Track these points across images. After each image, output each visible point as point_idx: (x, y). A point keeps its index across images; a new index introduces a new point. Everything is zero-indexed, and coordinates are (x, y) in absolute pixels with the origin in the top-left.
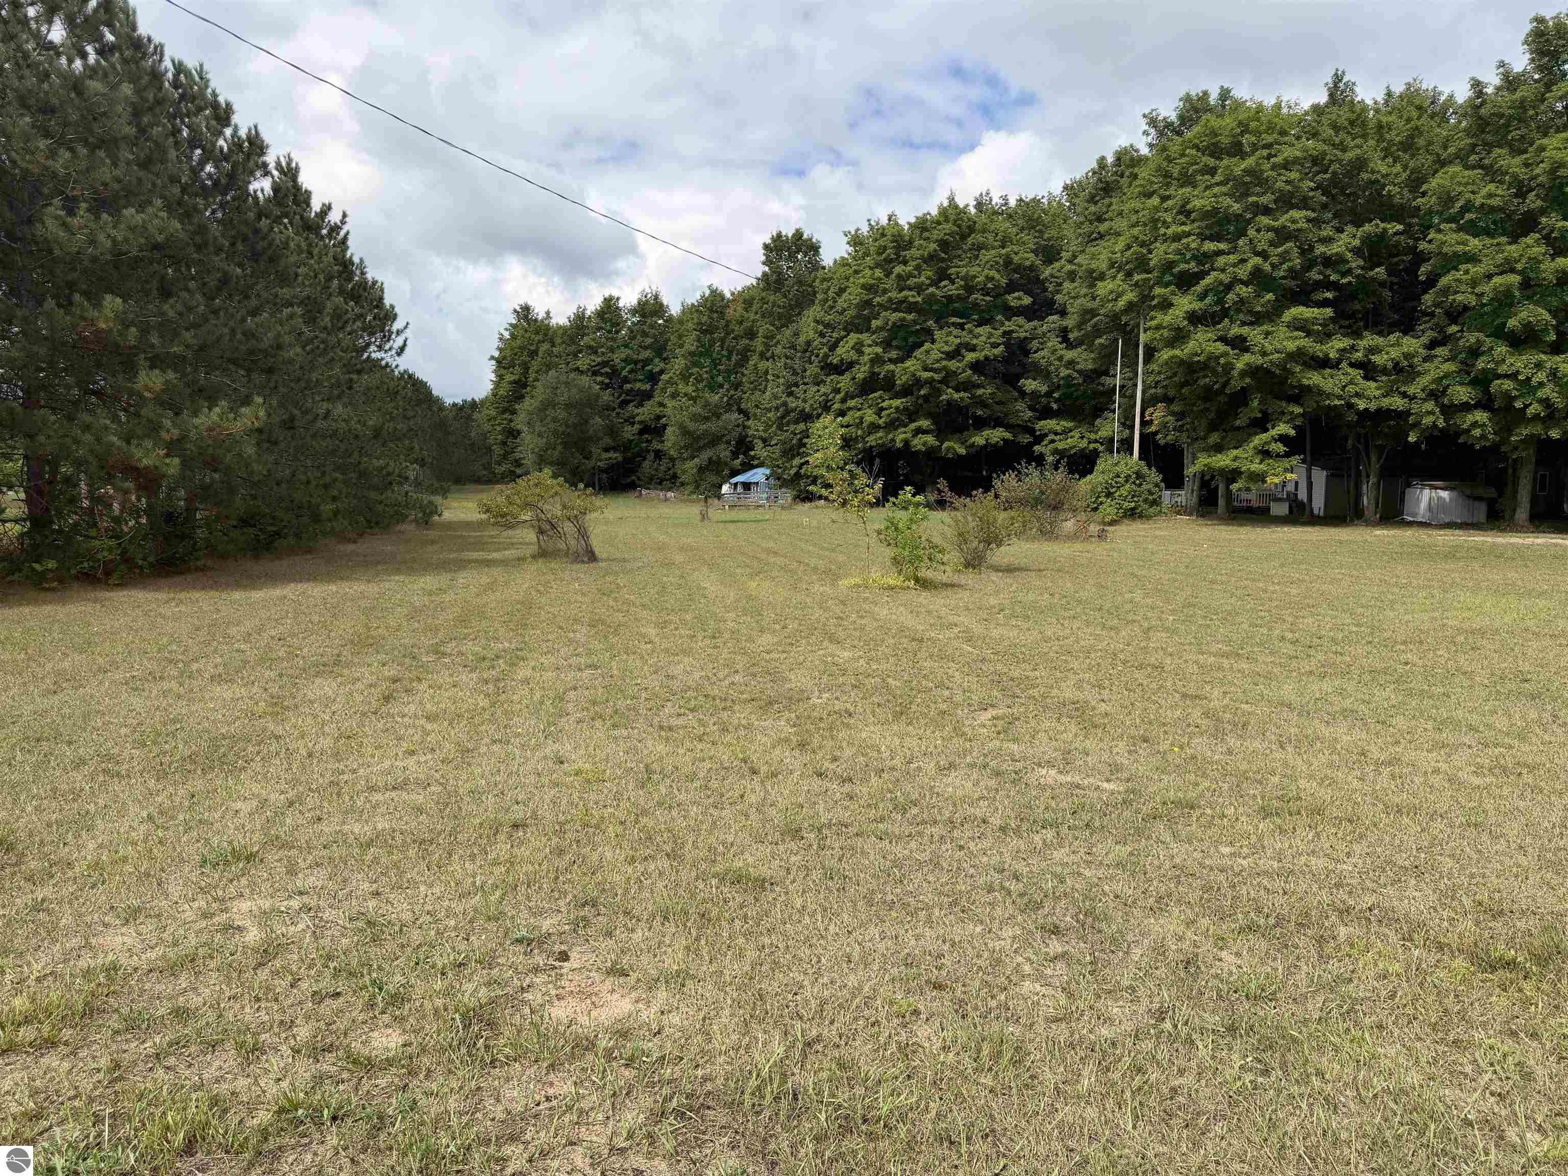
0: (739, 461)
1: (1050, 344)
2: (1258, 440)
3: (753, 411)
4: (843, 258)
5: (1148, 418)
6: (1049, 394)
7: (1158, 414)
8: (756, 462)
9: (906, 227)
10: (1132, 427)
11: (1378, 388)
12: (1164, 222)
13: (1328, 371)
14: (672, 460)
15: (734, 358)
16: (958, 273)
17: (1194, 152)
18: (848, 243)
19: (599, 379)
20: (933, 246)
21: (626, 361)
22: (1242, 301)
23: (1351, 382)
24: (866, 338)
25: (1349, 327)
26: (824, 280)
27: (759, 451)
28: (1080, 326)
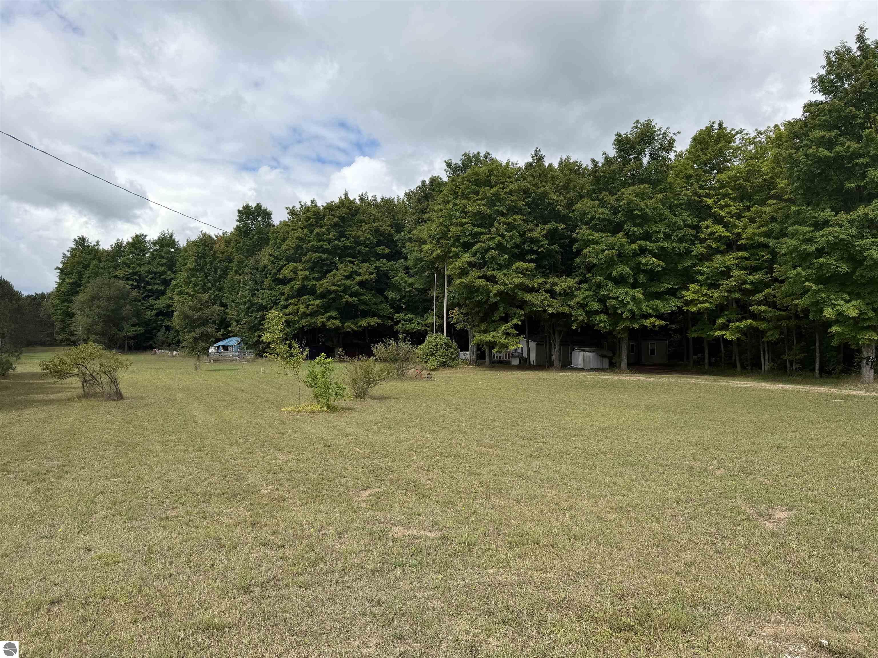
0: (221, 333)
1: (400, 274)
2: (503, 328)
3: (230, 304)
4: (285, 221)
5: (450, 316)
6: (400, 300)
7: (455, 312)
8: (232, 334)
9: (321, 208)
10: (443, 318)
11: (557, 303)
12: (455, 216)
13: (534, 294)
14: (177, 331)
15: (219, 273)
16: (350, 234)
17: (468, 183)
18: (288, 213)
19: (130, 282)
20: (336, 219)
21: (149, 272)
22: (493, 258)
23: (545, 299)
24: (299, 266)
25: (543, 272)
26: (274, 232)
27: (234, 327)
28: (415, 266)
